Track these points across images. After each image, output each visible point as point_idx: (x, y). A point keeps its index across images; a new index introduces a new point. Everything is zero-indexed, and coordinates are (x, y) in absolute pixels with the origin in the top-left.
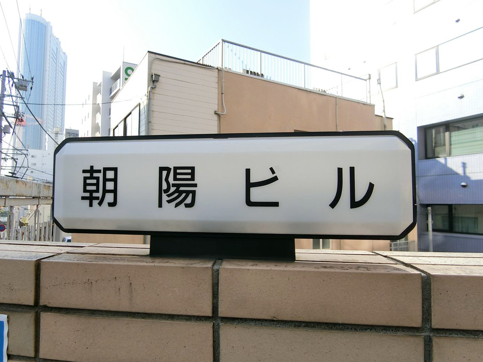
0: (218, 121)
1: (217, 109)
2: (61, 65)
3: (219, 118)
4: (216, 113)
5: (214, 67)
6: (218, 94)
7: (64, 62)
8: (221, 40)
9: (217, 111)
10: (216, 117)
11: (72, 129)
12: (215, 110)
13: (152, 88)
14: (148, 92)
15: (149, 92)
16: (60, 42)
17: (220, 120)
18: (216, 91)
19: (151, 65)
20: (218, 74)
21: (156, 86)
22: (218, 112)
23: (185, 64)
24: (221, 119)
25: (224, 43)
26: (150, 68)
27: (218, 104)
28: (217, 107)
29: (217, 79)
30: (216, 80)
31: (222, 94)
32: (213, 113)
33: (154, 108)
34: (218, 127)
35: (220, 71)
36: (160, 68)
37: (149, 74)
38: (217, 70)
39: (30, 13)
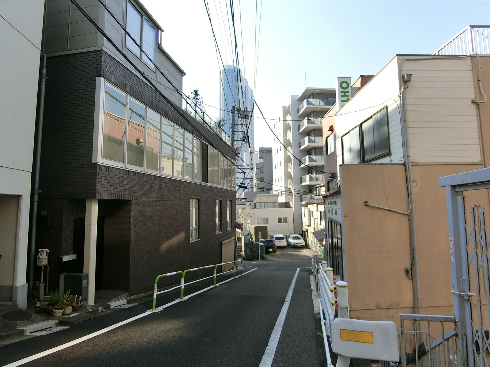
0: (477, 110)
1: (474, 98)
2: (249, 99)
3: (477, 107)
4: (473, 102)
5: (467, 55)
6: (474, 81)
7: (251, 96)
8: (469, 26)
9: (474, 99)
10: (474, 107)
11: (264, 147)
12: (472, 99)
13: (405, 88)
14: (400, 93)
15: (402, 92)
16: (248, 81)
17: (479, 109)
18: (471, 79)
19: (400, 67)
20: (472, 61)
21: (408, 86)
22: (476, 100)
23: (435, 59)
24: (480, 107)
25: (473, 29)
26: (400, 70)
27: (475, 93)
28: (474, 95)
29: (471, 66)
30: (470, 68)
31: (479, 81)
32: (470, 102)
33: (408, 107)
34: (477, 117)
35: (473, 58)
36: (409, 68)
37: (400, 76)
38: (470, 57)
39: (226, 65)
